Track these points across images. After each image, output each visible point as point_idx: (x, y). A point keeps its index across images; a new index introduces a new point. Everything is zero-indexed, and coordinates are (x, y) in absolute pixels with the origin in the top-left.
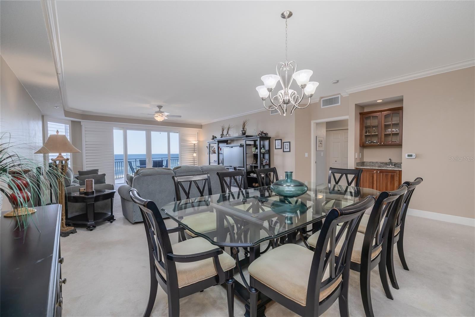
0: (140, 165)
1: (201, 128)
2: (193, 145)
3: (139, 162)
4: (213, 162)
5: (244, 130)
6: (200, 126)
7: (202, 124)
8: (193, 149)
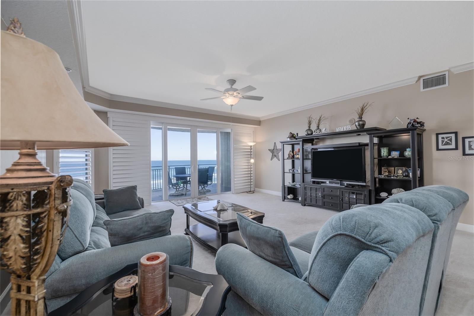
0: (176, 174)
1: (260, 125)
2: (249, 148)
3: (175, 169)
4: (288, 171)
5: (361, 120)
6: (258, 122)
7: (261, 120)
8: (250, 153)
